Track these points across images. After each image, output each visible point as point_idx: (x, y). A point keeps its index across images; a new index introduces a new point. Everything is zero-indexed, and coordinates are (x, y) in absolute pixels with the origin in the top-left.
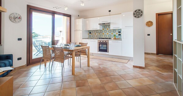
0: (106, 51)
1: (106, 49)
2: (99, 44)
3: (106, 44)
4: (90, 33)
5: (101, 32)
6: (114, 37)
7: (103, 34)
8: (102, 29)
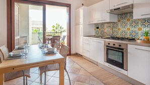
0: (121, 65)
1: (121, 62)
2: (107, 49)
3: (121, 50)
4: (98, 28)
5: (115, 25)
6: (143, 38)
7: (119, 29)
8: (116, 20)
